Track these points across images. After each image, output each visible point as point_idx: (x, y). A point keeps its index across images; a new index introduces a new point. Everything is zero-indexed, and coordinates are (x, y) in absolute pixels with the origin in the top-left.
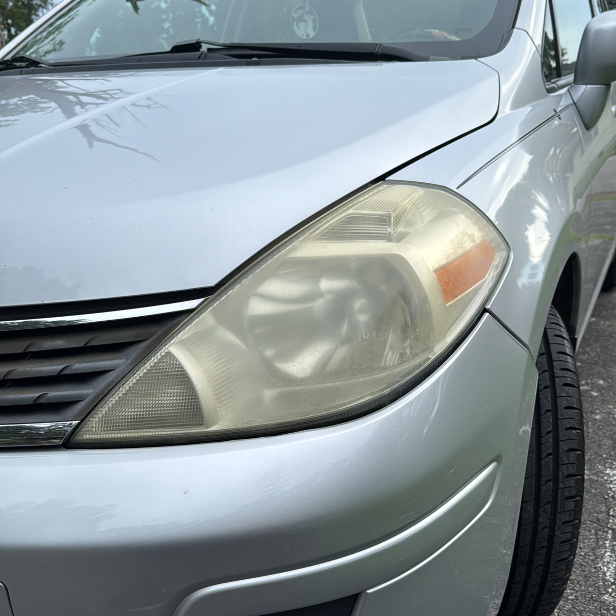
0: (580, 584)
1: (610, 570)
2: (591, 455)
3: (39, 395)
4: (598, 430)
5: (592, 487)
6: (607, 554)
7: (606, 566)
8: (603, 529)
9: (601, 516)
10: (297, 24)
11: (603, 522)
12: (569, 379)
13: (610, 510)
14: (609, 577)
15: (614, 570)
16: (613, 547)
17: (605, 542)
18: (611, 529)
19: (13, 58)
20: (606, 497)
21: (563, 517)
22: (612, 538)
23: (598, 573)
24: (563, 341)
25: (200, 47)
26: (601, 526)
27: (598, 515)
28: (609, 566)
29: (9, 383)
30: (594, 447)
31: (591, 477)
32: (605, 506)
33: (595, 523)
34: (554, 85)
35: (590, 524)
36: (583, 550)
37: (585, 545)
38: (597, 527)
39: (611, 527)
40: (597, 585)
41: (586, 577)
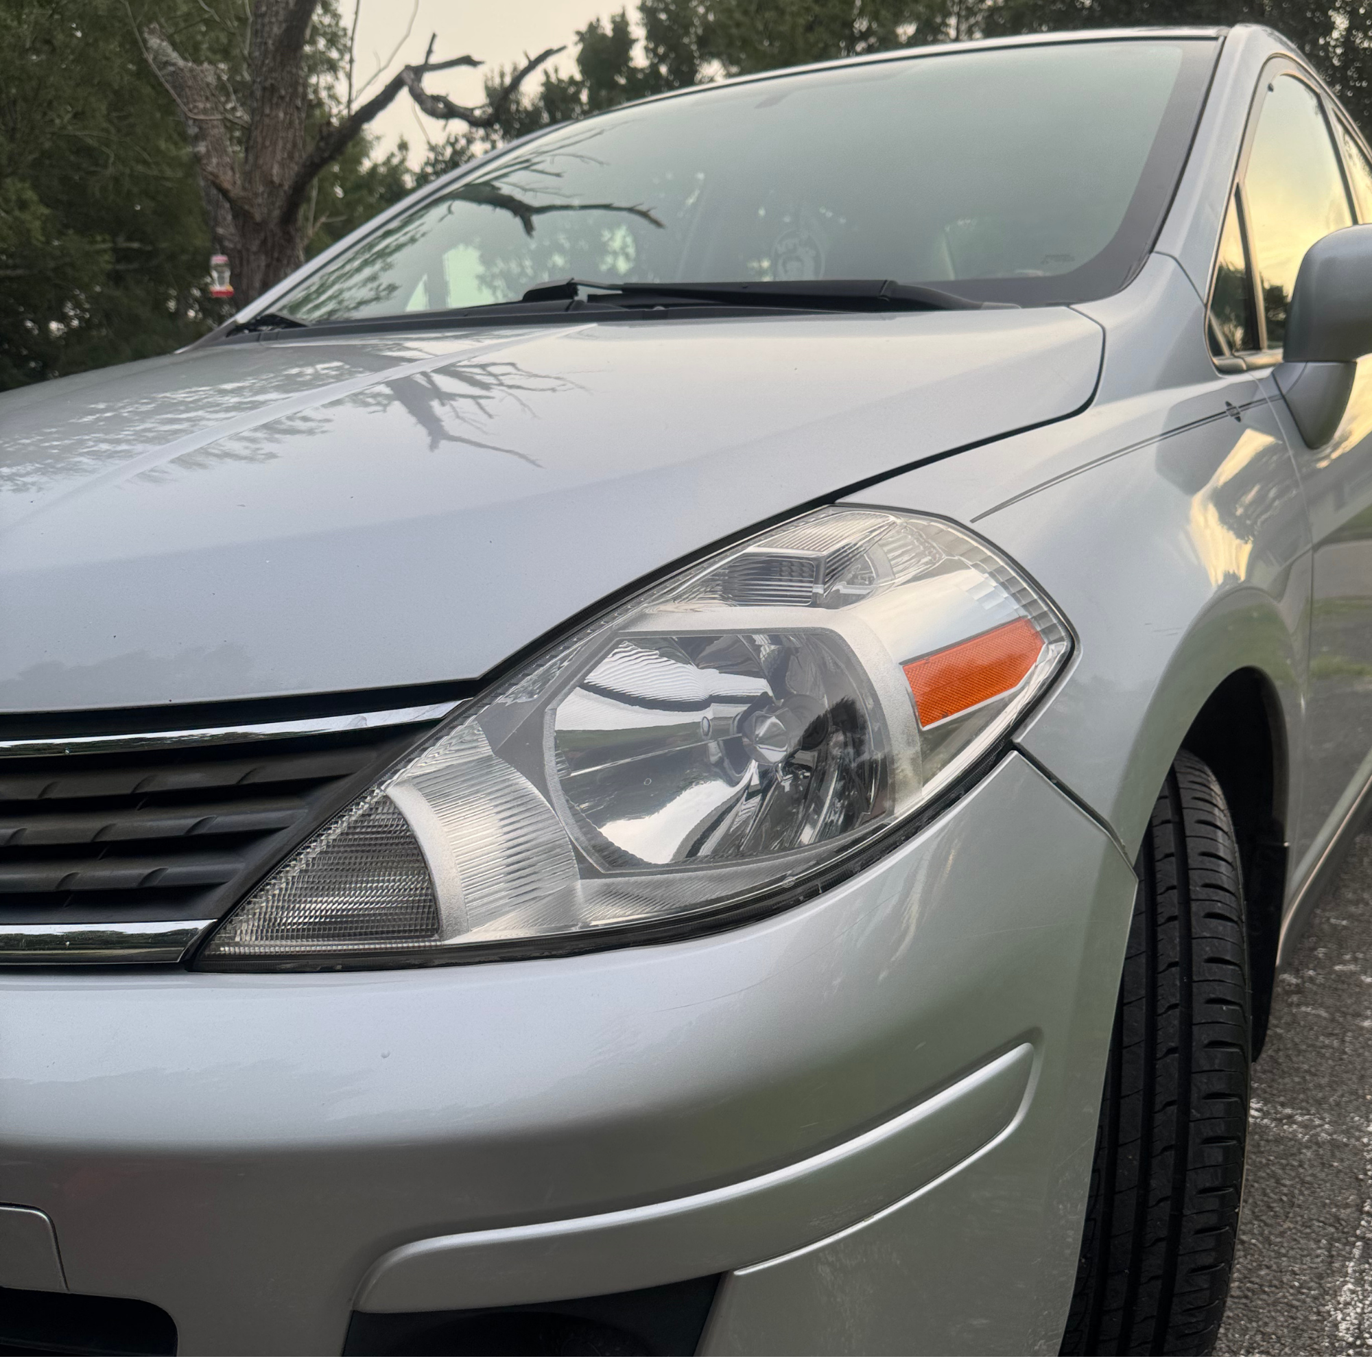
0: (1283, 1342)
1: (1348, 1318)
2: (1342, 1096)
3: (150, 871)
4: (1363, 1047)
5: (1333, 1155)
6: (1345, 1288)
7: (1341, 1310)
8: (1346, 1238)
9: (1344, 1213)
10: (784, 264)
11: (1348, 1225)
12: (1219, 904)
13: (1365, 1202)
14: (1345, 1331)
15: (1356, 1318)
16: (1361, 1274)
17: (1347, 1263)
18: (1362, 1238)
19: (259, 318)
20: (1361, 1177)
21: (1198, 1179)
22: (1362, 1256)
23: (1322, 1323)
24: (1215, 833)
25: (575, 292)
26: (1343, 1233)
27: (1338, 1210)
28: (1347, 1311)
29: (104, 851)
30: (1350, 1079)
31: (1335, 1136)
32: (1357, 1195)
33: (1331, 1225)
34: (1240, 362)
35: (1319, 1227)
36: (1297, 1277)
37: (1305, 1267)
38: (1333, 1234)
39: (1362, 1235)
40: (1316, 1346)
41: (1296, 1329)
